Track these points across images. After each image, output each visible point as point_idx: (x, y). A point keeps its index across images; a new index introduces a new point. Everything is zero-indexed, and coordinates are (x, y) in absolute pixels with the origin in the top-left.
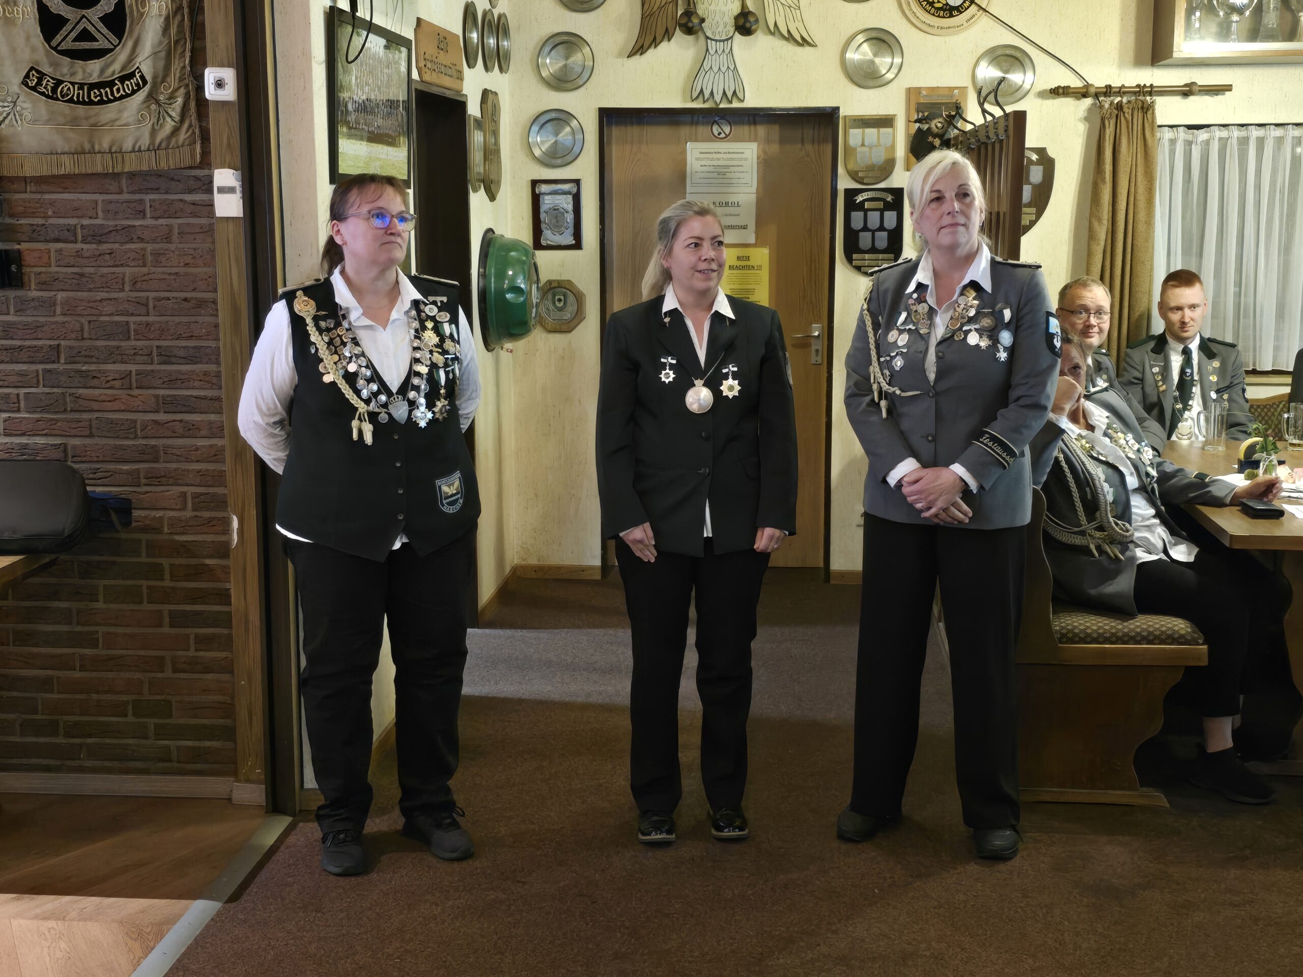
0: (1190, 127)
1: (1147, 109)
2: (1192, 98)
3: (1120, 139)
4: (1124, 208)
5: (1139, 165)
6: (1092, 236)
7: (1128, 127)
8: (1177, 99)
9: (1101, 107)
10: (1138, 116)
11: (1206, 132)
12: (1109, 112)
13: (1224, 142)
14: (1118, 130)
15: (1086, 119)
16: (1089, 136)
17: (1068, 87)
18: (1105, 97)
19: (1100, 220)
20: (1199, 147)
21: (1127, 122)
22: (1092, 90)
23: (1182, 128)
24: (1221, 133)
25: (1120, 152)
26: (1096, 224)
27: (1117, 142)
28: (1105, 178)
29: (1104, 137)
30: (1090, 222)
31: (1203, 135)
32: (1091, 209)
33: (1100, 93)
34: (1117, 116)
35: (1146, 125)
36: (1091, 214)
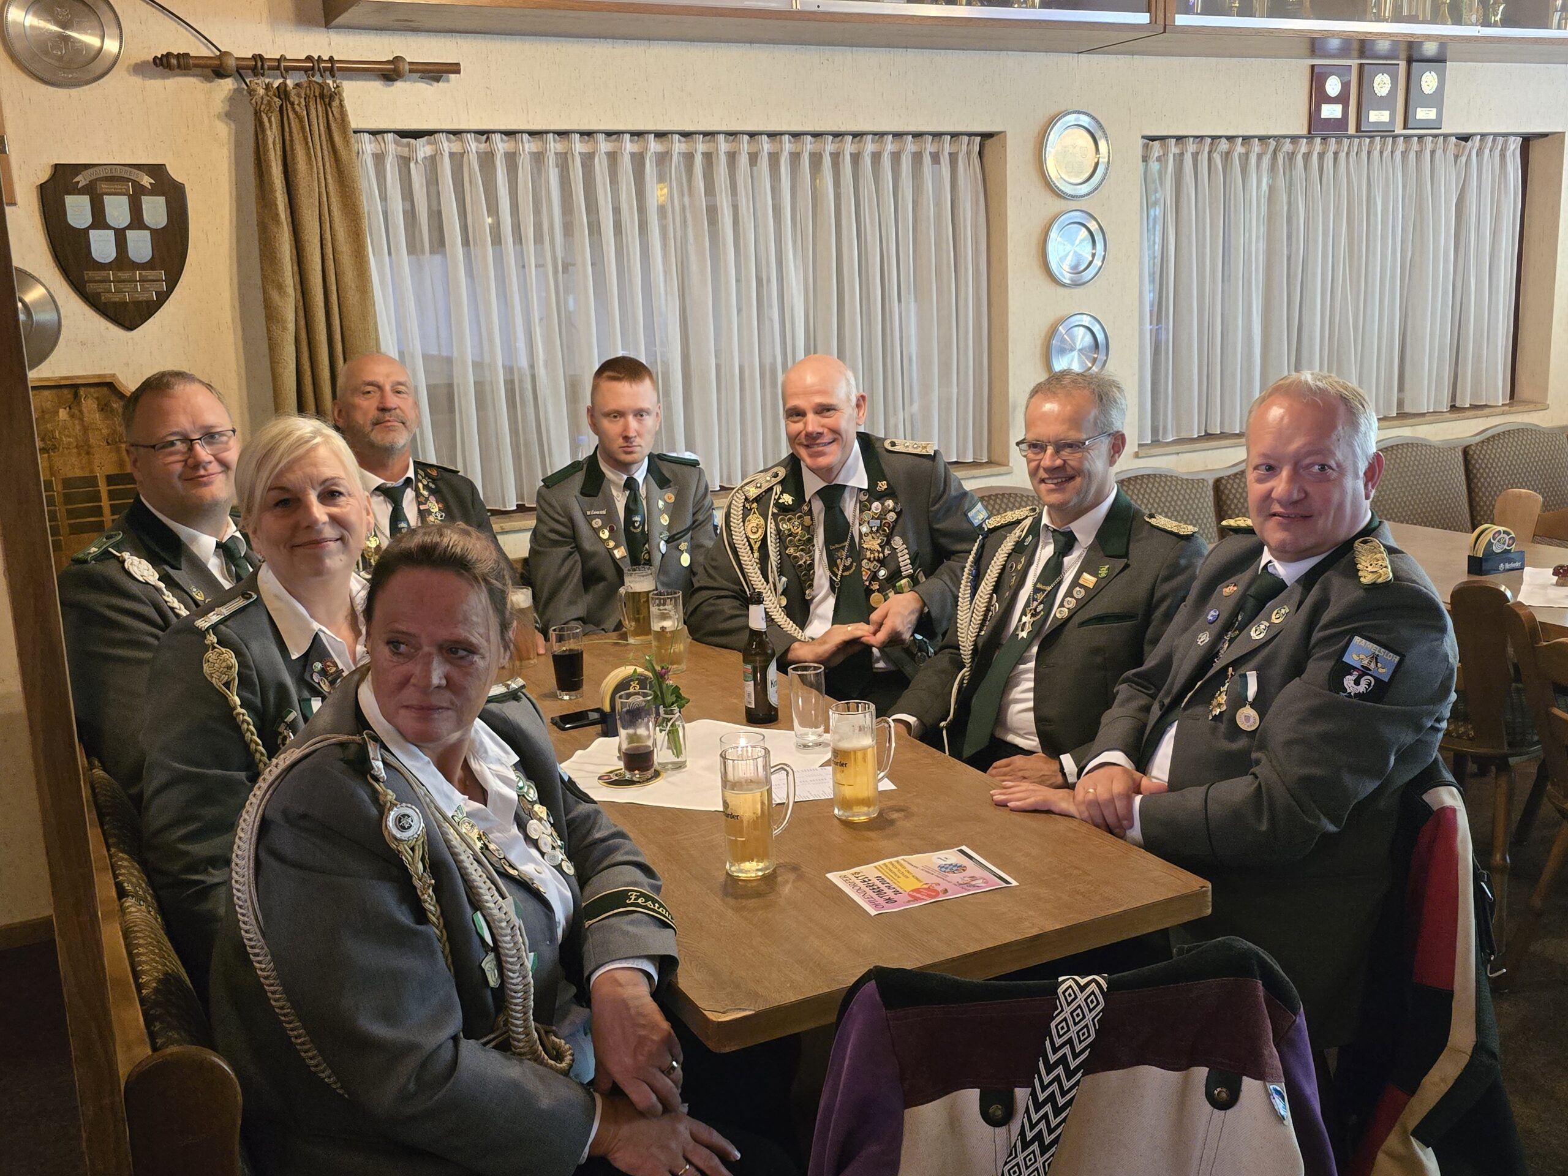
0: (403, 134)
1: (328, 99)
2: (399, 85)
3: (292, 150)
4: (319, 267)
5: (332, 193)
6: (271, 314)
7: (303, 128)
8: (376, 86)
9: (251, 92)
10: (317, 111)
11: (429, 143)
12: (265, 102)
13: (457, 159)
14: (287, 134)
15: (229, 115)
16: (238, 145)
17: (186, 55)
18: (256, 75)
19: (280, 288)
20: (421, 167)
21: (301, 121)
22: (232, 63)
23: (390, 135)
24: (452, 145)
25: (295, 170)
26: (275, 295)
27: (289, 152)
28: (277, 215)
29: (266, 144)
30: (265, 292)
31: (423, 149)
32: (262, 269)
33: (246, 68)
34: (281, 107)
35: (333, 125)
36: (264, 278)
